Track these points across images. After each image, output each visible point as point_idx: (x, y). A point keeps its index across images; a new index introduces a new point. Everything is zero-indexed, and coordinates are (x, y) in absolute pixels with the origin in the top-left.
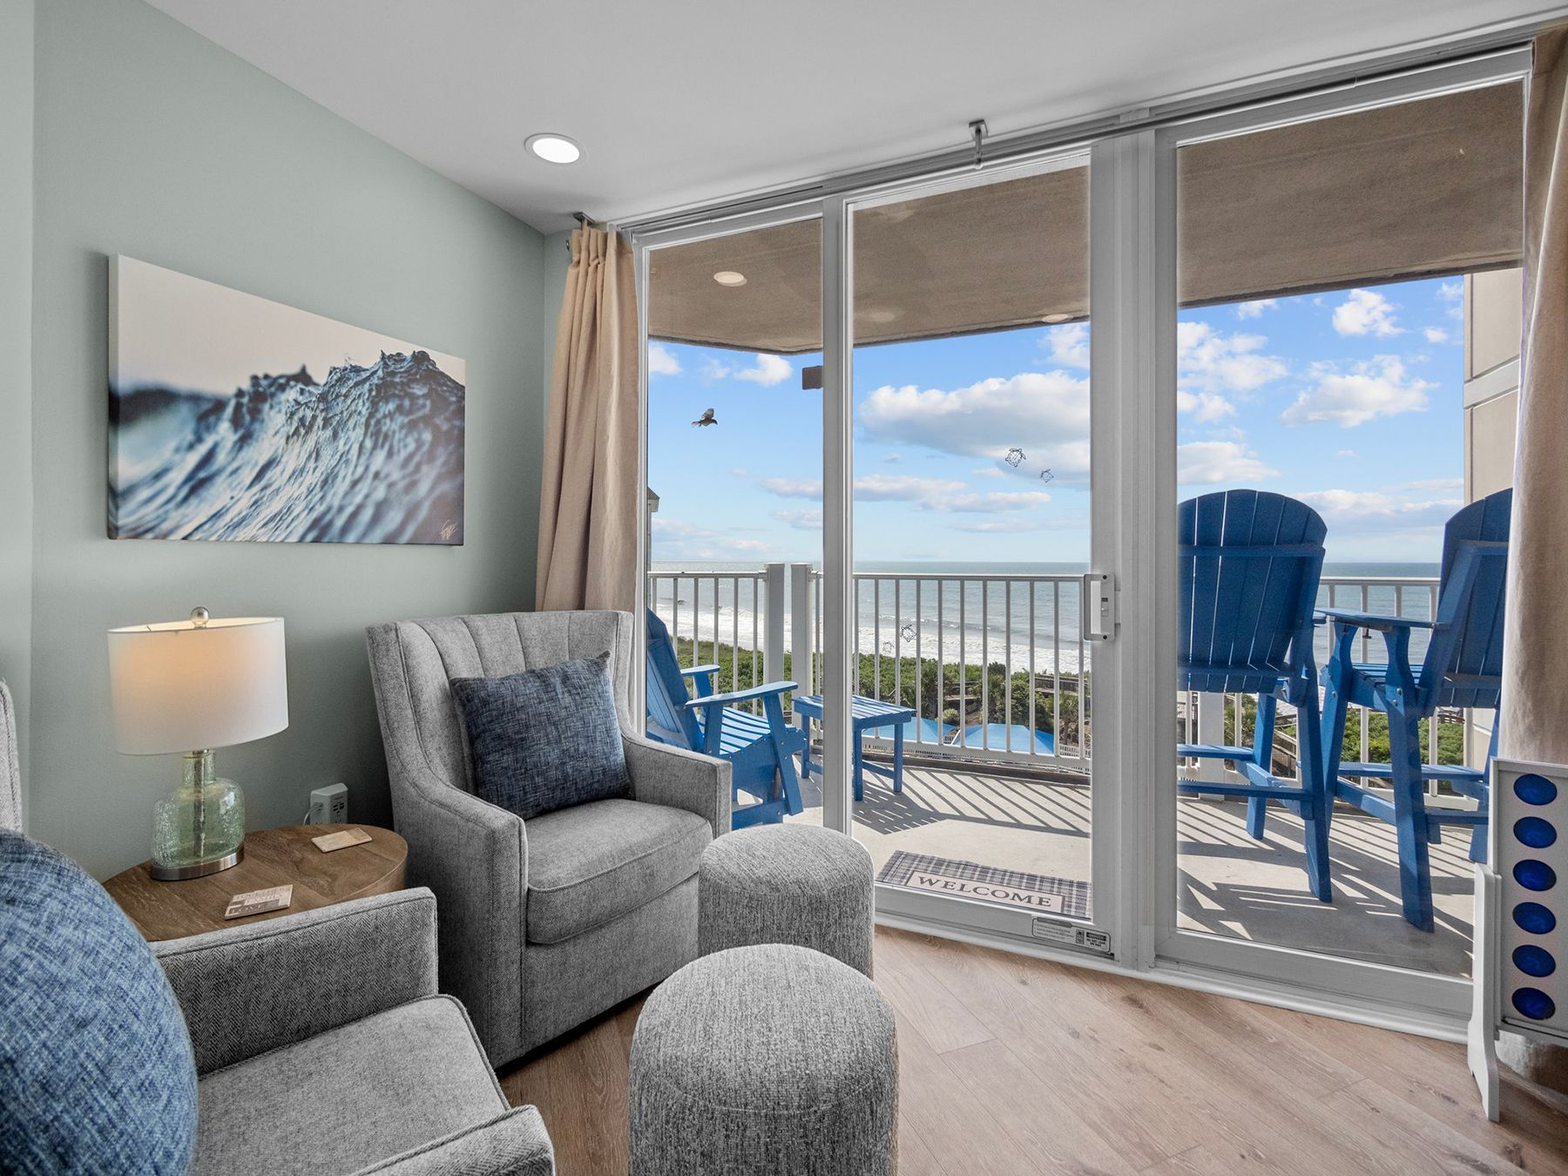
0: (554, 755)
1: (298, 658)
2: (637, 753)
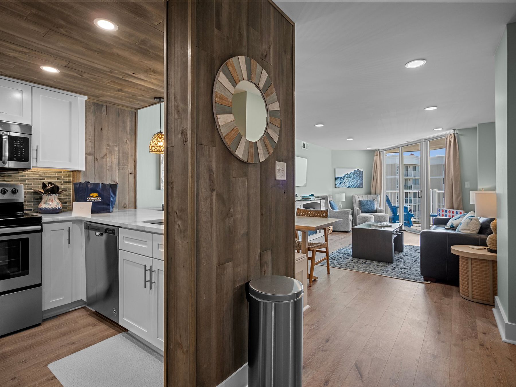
0: (367, 207)
1: (346, 198)
2: (377, 209)
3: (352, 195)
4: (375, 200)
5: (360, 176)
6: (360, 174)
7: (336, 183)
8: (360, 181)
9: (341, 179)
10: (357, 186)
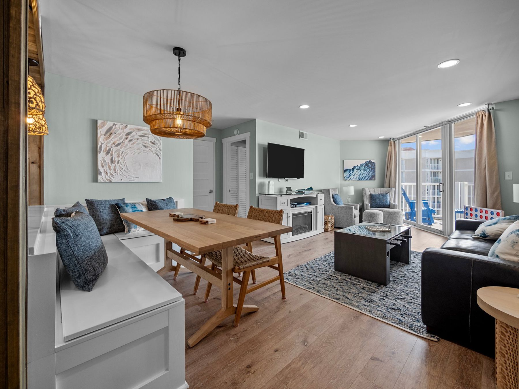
0: (379, 202)
1: (355, 191)
2: (391, 204)
3: (362, 188)
4: (388, 194)
5: (372, 168)
6: (372, 165)
7: (345, 175)
8: (372, 173)
9: (350, 171)
10: (369, 179)
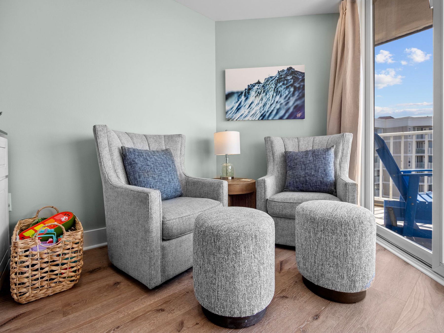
3: (265, 138)
4: (333, 149)
6: (295, 79)
7: (228, 108)
8: (296, 100)
10: (287, 115)
